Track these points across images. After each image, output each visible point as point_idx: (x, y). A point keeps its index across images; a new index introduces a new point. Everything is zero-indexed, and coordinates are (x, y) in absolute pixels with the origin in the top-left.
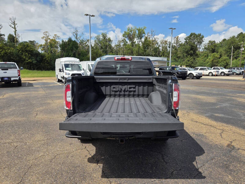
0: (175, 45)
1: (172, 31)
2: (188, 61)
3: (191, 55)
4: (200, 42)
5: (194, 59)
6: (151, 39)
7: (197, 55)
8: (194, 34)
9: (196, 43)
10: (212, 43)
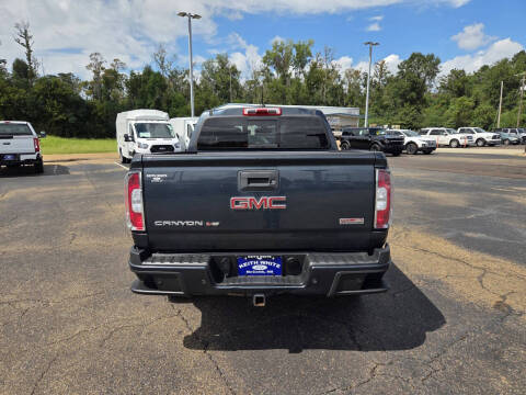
0: (377, 80)
1: (371, 49)
2: (406, 114)
3: (412, 102)
4: (432, 74)
5: (419, 110)
6: (325, 67)
7: (424, 102)
8: (420, 55)
9: (423, 75)
10: (458, 74)
